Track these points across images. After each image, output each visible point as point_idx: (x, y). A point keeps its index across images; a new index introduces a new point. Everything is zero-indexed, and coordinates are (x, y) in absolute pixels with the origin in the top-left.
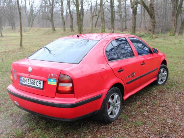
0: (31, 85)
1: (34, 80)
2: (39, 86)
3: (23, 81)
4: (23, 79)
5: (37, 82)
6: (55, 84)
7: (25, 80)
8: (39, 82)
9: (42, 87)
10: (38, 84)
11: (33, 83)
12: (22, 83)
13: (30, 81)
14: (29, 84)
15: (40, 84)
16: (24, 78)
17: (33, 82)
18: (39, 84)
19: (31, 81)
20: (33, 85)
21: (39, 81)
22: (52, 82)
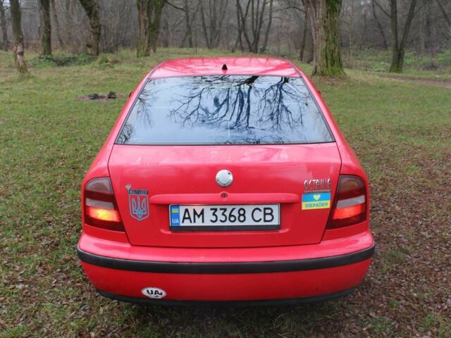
0: (228, 223)
1: (238, 208)
2: (265, 221)
3: (184, 218)
5: (257, 211)
6: (326, 204)
7: (195, 213)
8: (265, 209)
9: (276, 222)
10: (259, 215)
11: (237, 216)
12: (182, 224)
13: (219, 213)
14: (218, 224)
15: (271, 214)
16: (191, 209)
17: (235, 213)
18: (265, 214)
19: (227, 214)
20: (237, 223)
21: (262, 207)
22: (318, 202)
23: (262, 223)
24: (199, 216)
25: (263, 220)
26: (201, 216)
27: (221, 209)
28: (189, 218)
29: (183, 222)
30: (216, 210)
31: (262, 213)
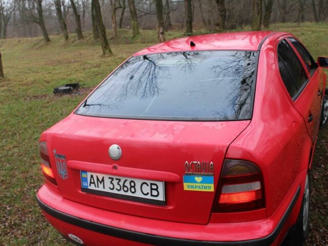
0: (122, 192)
1: (129, 180)
2: (152, 195)
3: (91, 183)
4: (92, 176)
5: (144, 185)
6: (210, 188)
7: (98, 179)
8: (151, 184)
9: (161, 198)
10: (146, 189)
11: (129, 187)
12: (89, 188)
13: (115, 182)
14: (115, 191)
15: (156, 190)
16: (95, 175)
17: (127, 184)
18: (152, 189)
19: (121, 183)
20: (129, 194)
21: (149, 182)
23: (149, 197)
24: (101, 182)
25: (150, 194)
26: (102, 183)
27: (116, 179)
28: (94, 183)
29: (90, 185)
30: (112, 179)
31: (149, 187)
